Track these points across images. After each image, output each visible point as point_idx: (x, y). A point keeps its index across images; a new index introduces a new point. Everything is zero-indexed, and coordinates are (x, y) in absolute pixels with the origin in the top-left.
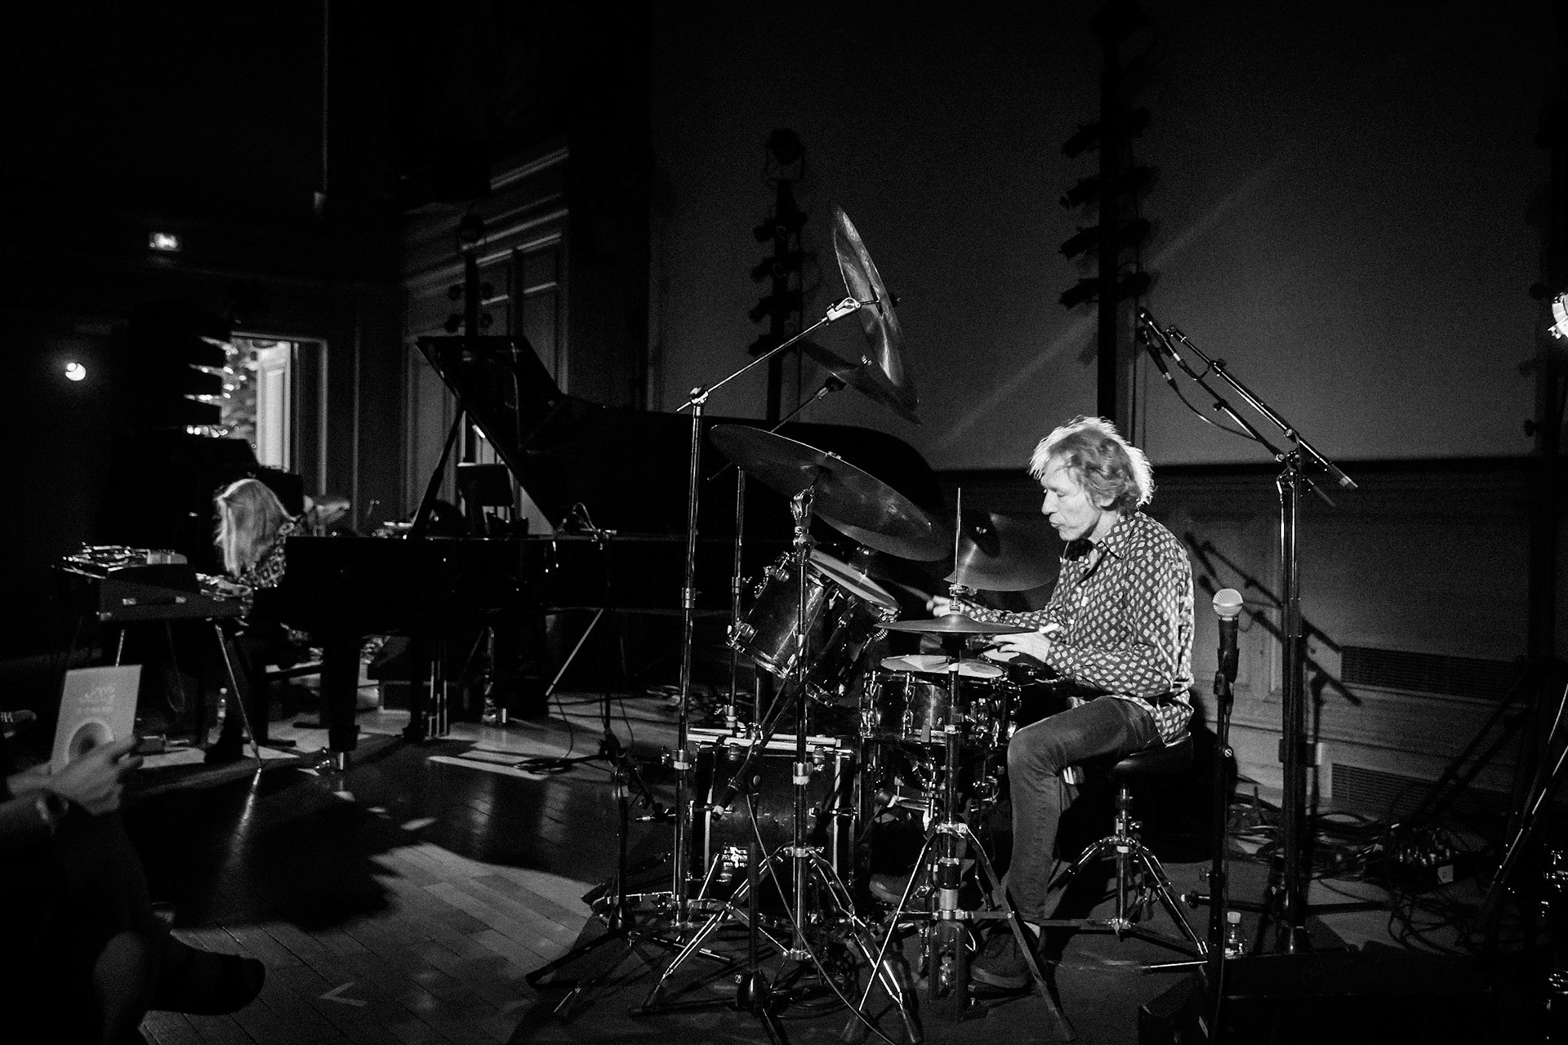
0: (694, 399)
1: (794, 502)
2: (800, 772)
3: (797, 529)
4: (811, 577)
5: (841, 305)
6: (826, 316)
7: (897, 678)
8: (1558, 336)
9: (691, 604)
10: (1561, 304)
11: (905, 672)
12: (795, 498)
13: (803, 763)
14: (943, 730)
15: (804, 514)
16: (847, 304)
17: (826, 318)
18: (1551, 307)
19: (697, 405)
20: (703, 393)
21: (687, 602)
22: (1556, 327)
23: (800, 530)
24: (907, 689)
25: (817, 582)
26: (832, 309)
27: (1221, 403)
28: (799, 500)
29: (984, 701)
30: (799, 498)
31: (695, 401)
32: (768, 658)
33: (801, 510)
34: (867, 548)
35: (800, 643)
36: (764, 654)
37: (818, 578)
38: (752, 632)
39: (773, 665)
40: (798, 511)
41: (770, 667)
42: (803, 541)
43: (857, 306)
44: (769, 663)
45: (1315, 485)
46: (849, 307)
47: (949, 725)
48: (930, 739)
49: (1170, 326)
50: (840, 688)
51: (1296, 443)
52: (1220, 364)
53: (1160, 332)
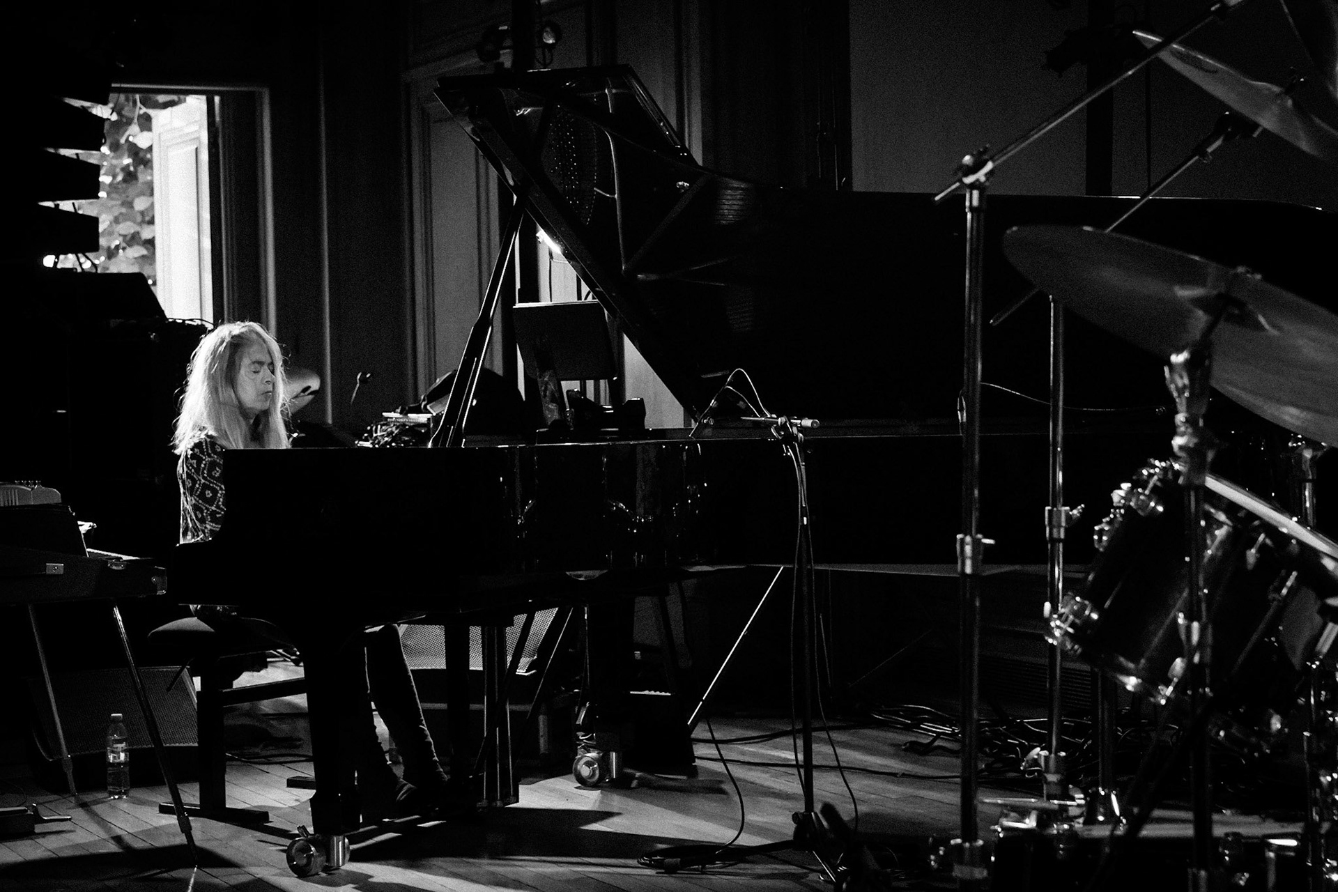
0: (966, 175)
3: (1180, 417)
4: (1207, 507)
9: (974, 566)
12: (1173, 358)
15: (1193, 389)
17: (1218, 5)
19: (972, 186)
20: (985, 164)
21: (968, 563)
23: (1185, 421)
25: (1222, 517)
28: (1181, 363)
30: (1181, 358)
31: (969, 180)
32: (1131, 665)
33: (1186, 381)
34: (1312, 444)
35: (1195, 638)
36: (1122, 659)
37: (1221, 510)
38: (1095, 616)
39: (1138, 677)
40: (1180, 383)
41: (1131, 682)
42: (1195, 440)
44: (1130, 675)
50: (1273, 722)
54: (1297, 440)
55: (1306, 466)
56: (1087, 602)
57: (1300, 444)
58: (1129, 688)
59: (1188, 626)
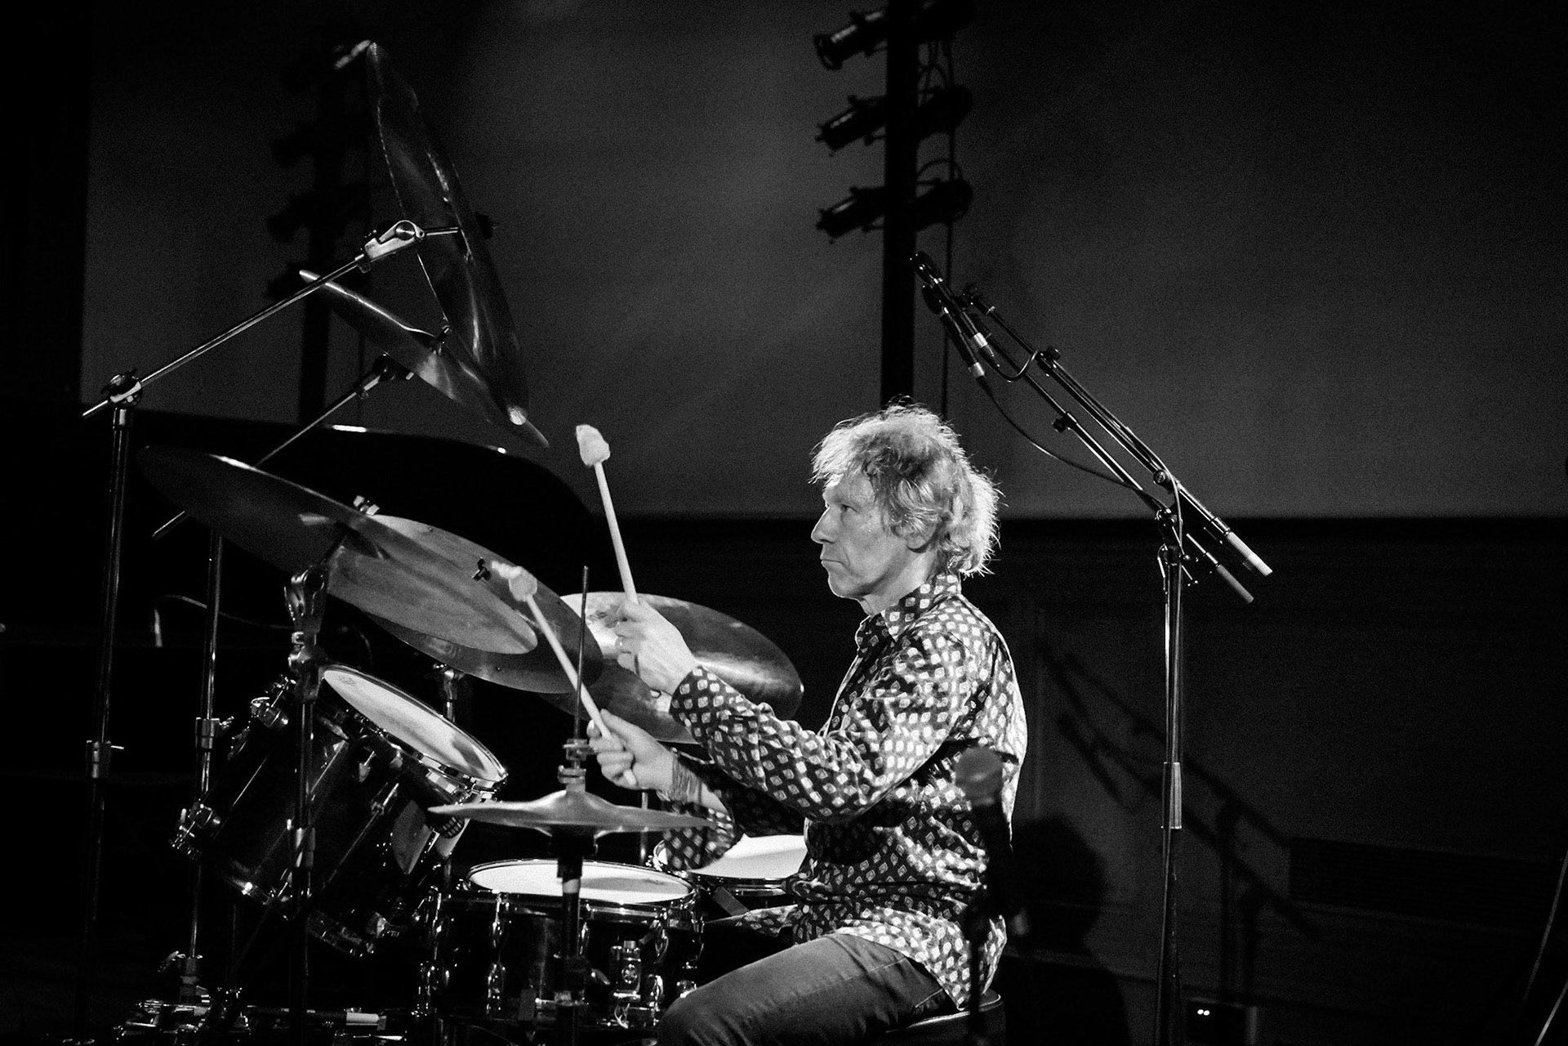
0: (115, 395)
1: (293, 588)
3: (296, 635)
4: (326, 722)
5: (390, 232)
6: (364, 252)
7: (482, 905)
9: (100, 770)
11: (496, 895)
12: (293, 579)
14: (552, 999)
15: (308, 611)
16: (399, 230)
17: (362, 255)
19: (120, 405)
20: (133, 384)
21: (96, 768)
23: (301, 638)
24: (495, 925)
25: (339, 731)
26: (374, 240)
27: (1063, 423)
28: (299, 585)
29: (632, 944)
30: (299, 579)
31: (115, 399)
32: (246, 870)
33: (302, 602)
35: (298, 843)
36: (237, 864)
37: (339, 725)
38: (217, 822)
39: (253, 884)
40: (297, 603)
41: (248, 888)
42: (307, 658)
43: (418, 235)
44: (246, 880)
45: (1218, 564)
46: (405, 237)
47: (561, 990)
48: (536, 1015)
49: (967, 289)
50: (379, 924)
51: (1175, 494)
52: (1050, 355)
53: (951, 297)
54: (439, 664)
55: (447, 687)
56: (210, 809)
57: (442, 666)
58: (244, 892)
59: (293, 832)
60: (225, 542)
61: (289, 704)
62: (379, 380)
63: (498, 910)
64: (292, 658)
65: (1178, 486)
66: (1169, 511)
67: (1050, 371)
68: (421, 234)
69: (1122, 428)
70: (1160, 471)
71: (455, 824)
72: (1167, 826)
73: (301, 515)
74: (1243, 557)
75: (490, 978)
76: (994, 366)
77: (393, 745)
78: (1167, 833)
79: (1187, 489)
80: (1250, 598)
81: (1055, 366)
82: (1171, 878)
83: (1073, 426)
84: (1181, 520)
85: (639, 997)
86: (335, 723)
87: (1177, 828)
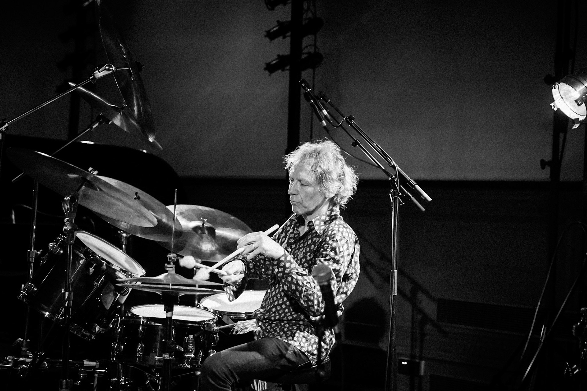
1: (64, 201)
2: (64, 387)
3: (66, 219)
4: (77, 252)
5: (103, 68)
6: (93, 75)
7: (135, 321)
8: (555, 109)
10: (557, 89)
11: (140, 318)
12: (65, 198)
13: (66, 380)
14: (162, 357)
15: (71, 210)
16: (107, 68)
17: (93, 77)
18: (551, 91)
22: (554, 103)
23: (68, 221)
24: (140, 329)
25: (82, 256)
26: (97, 71)
27: (355, 144)
28: (67, 200)
29: (192, 336)
30: (68, 198)
32: (46, 307)
33: (69, 207)
34: (124, 232)
35: (66, 297)
36: (43, 305)
37: (82, 253)
38: (35, 289)
39: (49, 313)
40: (66, 207)
41: (47, 314)
42: (70, 228)
43: (114, 70)
44: (46, 311)
45: (412, 197)
46: (109, 70)
47: (165, 353)
48: (155, 363)
49: (320, 92)
50: (97, 328)
51: (396, 171)
52: (351, 118)
53: (314, 96)
54: (121, 230)
55: (123, 240)
56: (33, 285)
57: (121, 232)
58: (46, 316)
59: (64, 294)
60: (40, 184)
61: (63, 245)
62: (99, 124)
63: (141, 323)
64: (65, 228)
65: (398, 168)
66: (394, 177)
67: (351, 124)
68: (115, 69)
69: (377, 146)
70: (391, 162)
71: (126, 291)
72: (392, 294)
73: (68, 174)
74: (421, 194)
75: (138, 349)
76: (330, 122)
77: (103, 261)
78: (392, 296)
79: (400, 168)
80: (424, 210)
81: (352, 122)
82: (393, 313)
83: (359, 145)
84: (398, 180)
85: (194, 356)
86: (80, 252)
87: (396, 294)
